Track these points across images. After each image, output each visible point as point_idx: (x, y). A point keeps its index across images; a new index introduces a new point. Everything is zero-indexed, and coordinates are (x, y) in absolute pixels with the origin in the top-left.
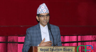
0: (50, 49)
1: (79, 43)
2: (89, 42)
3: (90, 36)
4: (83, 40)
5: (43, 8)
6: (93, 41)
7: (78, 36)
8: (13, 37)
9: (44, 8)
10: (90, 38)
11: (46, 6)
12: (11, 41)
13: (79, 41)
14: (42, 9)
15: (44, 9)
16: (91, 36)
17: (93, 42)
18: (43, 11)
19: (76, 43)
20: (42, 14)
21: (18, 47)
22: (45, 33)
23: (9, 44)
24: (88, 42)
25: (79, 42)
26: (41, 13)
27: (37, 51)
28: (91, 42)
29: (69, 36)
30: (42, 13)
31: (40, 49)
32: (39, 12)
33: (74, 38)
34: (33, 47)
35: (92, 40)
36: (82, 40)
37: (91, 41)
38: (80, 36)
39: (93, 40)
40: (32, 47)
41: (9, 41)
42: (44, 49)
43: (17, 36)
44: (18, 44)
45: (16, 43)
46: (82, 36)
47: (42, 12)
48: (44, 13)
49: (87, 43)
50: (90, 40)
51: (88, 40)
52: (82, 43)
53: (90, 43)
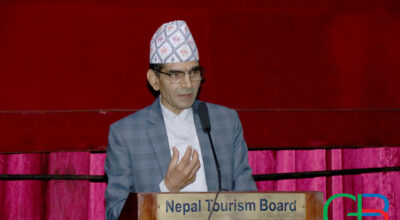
0: (204, 205)
1: (333, 177)
2: (375, 174)
3: (377, 149)
4: (350, 168)
5: (179, 39)
6: (390, 169)
7: (333, 151)
8: (69, 154)
9: (182, 39)
10: (378, 158)
11: (189, 32)
12: (61, 172)
13: (333, 168)
14: (175, 45)
15: (183, 44)
16: (381, 151)
17: (392, 173)
18: (178, 51)
19: (325, 178)
20: (172, 64)
21: (92, 197)
22: (185, 139)
23: (52, 182)
24: (370, 175)
25: (337, 173)
26: (169, 61)
27: (155, 211)
28: (381, 174)
29: (294, 151)
30: (177, 60)
31: (168, 204)
32: (163, 57)
33: (315, 159)
34: (139, 195)
35: (388, 165)
36: (347, 167)
37: (384, 170)
38: (340, 150)
39: (393, 166)
40: (136, 194)
41: (52, 171)
42: (184, 205)
43: (87, 153)
44: (92, 184)
45: (80, 178)
46: (346, 150)
47: (174, 55)
48: (181, 61)
49: (368, 178)
50: (380, 166)
51: (371, 166)
52: (347, 177)
53: (377, 177)
